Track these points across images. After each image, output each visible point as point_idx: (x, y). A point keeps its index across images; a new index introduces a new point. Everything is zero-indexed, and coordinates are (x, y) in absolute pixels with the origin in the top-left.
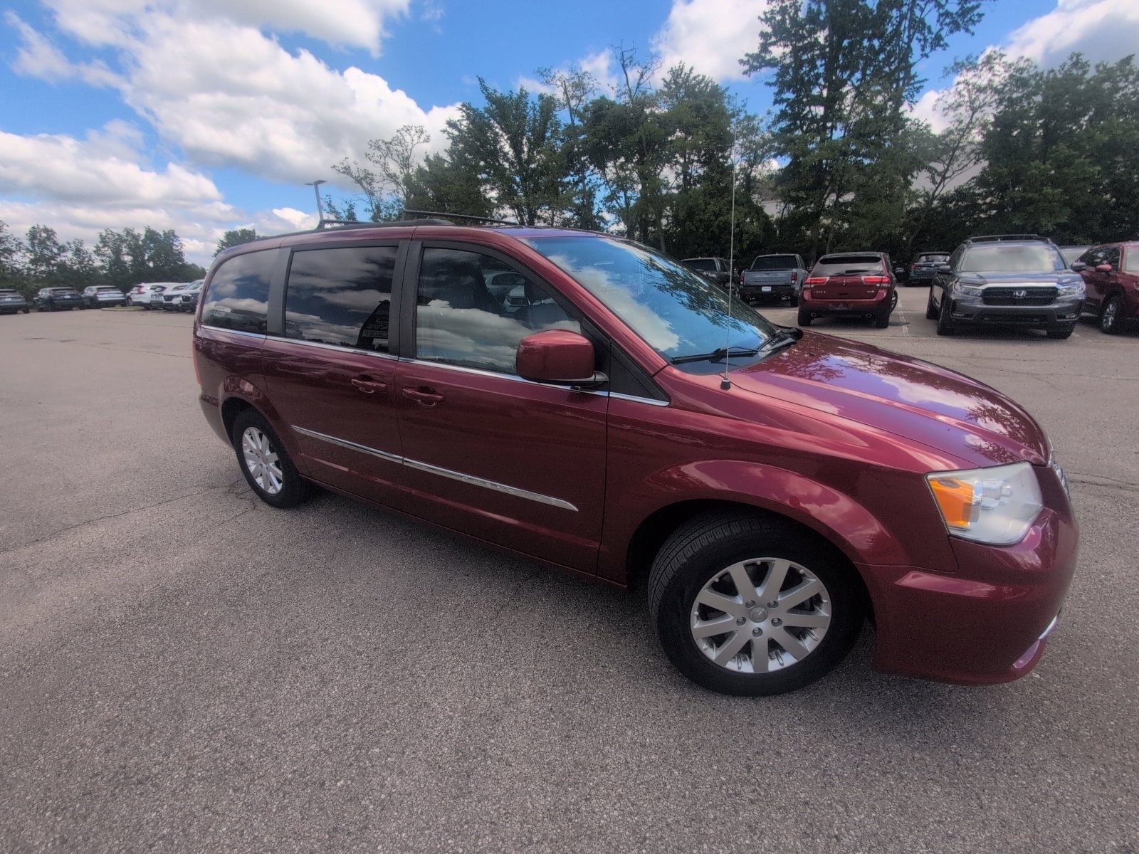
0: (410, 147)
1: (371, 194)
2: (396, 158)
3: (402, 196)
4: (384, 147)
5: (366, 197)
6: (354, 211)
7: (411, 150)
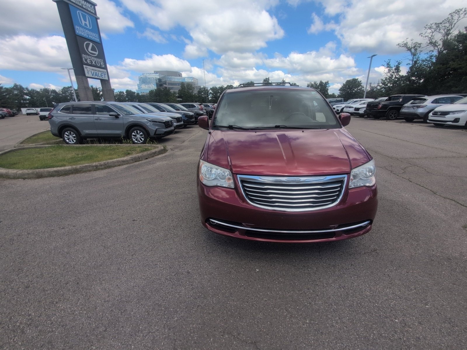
0: (454, 23)
1: (414, 55)
2: (442, 31)
3: (435, 53)
4: (434, 27)
5: (411, 57)
6: (400, 66)
7: (455, 24)
